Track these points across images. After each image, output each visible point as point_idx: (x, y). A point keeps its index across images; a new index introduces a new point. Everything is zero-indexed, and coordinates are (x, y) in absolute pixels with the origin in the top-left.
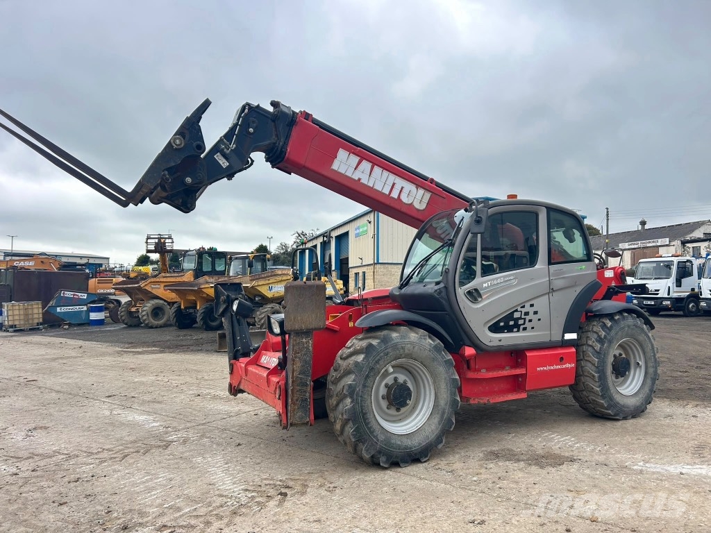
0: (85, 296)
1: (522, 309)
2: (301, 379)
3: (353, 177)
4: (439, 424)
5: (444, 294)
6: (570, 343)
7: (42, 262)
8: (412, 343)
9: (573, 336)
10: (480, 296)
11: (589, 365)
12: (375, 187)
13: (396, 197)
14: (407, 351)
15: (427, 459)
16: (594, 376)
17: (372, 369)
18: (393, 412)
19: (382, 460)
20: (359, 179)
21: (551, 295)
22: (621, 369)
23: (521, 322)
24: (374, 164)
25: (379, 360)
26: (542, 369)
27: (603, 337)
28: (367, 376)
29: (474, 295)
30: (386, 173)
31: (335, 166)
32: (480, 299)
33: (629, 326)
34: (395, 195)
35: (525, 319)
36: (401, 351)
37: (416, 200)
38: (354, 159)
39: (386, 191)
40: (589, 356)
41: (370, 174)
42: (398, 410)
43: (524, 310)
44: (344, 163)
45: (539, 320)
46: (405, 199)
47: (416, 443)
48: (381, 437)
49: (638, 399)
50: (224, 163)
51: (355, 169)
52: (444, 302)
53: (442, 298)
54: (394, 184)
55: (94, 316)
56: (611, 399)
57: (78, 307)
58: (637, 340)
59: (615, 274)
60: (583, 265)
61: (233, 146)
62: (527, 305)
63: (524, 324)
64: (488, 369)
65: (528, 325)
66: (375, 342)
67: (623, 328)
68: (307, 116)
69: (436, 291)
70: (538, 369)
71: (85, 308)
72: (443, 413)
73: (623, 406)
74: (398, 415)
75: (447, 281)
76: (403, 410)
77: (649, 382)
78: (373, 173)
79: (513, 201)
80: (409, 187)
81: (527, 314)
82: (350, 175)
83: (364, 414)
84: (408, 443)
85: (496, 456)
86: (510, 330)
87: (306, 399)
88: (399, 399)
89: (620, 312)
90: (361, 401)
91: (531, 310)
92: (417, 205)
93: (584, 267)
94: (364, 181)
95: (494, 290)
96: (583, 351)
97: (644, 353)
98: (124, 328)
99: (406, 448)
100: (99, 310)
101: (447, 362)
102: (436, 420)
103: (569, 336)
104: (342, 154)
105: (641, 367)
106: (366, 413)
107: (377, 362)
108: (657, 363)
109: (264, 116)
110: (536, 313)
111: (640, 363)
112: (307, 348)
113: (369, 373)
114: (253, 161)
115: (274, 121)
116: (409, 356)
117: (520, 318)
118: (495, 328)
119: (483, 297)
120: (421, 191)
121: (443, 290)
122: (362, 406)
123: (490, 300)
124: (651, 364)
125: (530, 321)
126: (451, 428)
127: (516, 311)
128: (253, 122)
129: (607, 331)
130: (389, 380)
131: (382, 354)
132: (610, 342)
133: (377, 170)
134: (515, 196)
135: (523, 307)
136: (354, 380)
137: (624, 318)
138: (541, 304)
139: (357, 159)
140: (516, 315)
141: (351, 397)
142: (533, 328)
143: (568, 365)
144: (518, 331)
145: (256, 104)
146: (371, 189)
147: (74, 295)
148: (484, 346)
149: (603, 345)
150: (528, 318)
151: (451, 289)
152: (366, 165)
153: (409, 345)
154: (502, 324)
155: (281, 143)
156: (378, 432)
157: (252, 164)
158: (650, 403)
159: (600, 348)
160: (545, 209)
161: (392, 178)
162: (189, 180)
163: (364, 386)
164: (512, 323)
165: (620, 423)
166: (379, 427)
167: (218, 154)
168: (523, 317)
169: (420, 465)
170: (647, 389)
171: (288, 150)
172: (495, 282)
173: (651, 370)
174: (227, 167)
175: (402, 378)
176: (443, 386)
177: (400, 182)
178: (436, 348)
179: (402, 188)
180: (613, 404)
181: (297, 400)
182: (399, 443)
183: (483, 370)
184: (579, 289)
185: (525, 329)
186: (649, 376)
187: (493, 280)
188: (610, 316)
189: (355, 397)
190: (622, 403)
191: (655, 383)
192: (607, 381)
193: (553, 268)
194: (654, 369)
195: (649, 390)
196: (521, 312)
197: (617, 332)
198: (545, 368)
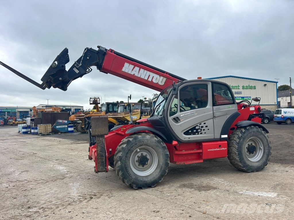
0: (66, 122)
1: (200, 125)
2: (101, 154)
3: (131, 73)
4: (160, 172)
5: (163, 120)
6: (224, 139)
7: (55, 109)
8: (147, 140)
9: (226, 136)
10: (179, 120)
11: (234, 148)
12: (141, 77)
13: (151, 81)
14: (145, 143)
15: (154, 186)
16: (236, 153)
17: (129, 150)
18: (141, 167)
19: (134, 186)
20: (134, 74)
21: (214, 119)
22: (252, 150)
24: (140, 68)
25: (133, 146)
26: (210, 150)
27: (240, 136)
28: (127, 153)
29: (177, 120)
30: (146, 71)
31: (123, 70)
32: (179, 121)
33: (254, 132)
34: (150, 80)
35: (201, 129)
36: (143, 143)
37: (159, 81)
38: (132, 66)
39: (146, 78)
40: (234, 145)
41: (139, 72)
42: (143, 166)
43: (201, 126)
44: (127, 68)
45: (208, 129)
46: (154, 81)
47: (149, 180)
48: (134, 177)
49: (259, 163)
50: (77, 71)
51: (132, 70)
52: (163, 123)
53: (162, 121)
54: (149, 76)
55: (70, 129)
56: (245, 163)
57: (64, 126)
58: (259, 138)
59: (255, 109)
60: (230, 106)
61: (80, 65)
62: (202, 123)
64: (186, 150)
65: (202, 131)
66: (131, 139)
67: (251, 133)
68: (112, 51)
69: (160, 118)
70: (208, 150)
71: (66, 126)
72: (162, 168)
73: (251, 166)
74: (143, 168)
75: (164, 114)
76: (145, 166)
77: (265, 156)
78: (140, 72)
79: (200, 80)
80: (156, 76)
81: (202, 127)
82: (130, 73)
83: (126, 168)
84: (146, 179)
85: (184, 186)
86: (194, 134)
87: (103, 162)
88: (143, 162)
89: (250, 125)
90: (125, 162)
92: (160, 83)
93: (230, 107)
94: (136, 75)
95: (186, 117)
96: (232, 143)
97: (263, 144)
98: (80, 134)
99: (145, 181)
100: (71, 127)
101: (164, 147)
102: (158, 171)
103: (223, 136)
104: (126, 65)
105: (262, 149)
106: (127, 167)
107: (132, 147)
108: (270, 148)
109: (93, 52)
110: (206, 127)
111: (261, 148)
112: (102, 142)
113: (128, 152)
114: (92, 70)
115: (97, 54)
116: (145, 145)
117: (199, 129)
118: (186, 133)
119: (181, 120)
120: (162, 78)
121: (163, 118)
122: (125, 165)
123: (184, 122)
124: (266, 148)
125: (204, 130)
126: (165, 174)
127: (197, 126)
128: (89, 55)
129: (243, 134)
130: (139, 154)
131: (134, 144)
132: (244, 139)
133: (142, 70)
134: (201, 78)
135: (201, 124)
136: (122, 155)
137: (251, 128)
138: (210, 123)
139: (133, 66)
140: (197, 128)
141: (121, 161)
142: (205, 133)
143: (223, 149)
144: (198, 134)
145: (90, 48)
146: (140, 78)
147: (62, 121)
148: (181, 141)
149: (240, 140)
150: (203, 129)
151: (166, 118)
152: (137, 69)
153: (146, 141)
154: (190, 131)
155: (100, 62)
156: (132, 174)
157: (91, 71)
158: (266, 165)
159: (239, 141)
160: (211, 83)
161: (149, 73)
162: (60, 79)
163: (126, 157)
164: (195, 131)
165: (249, 174)
166: (133, 173)
167: (75, 68)
168: (200, 128)
169: (151, 189)
170: (264, 159)
171: (103, 65)
173: (267, 151)
174: (79, 73)
175: (145, 154)
176: (161, 157)
177: (152, 74)
178: (158, 142)
179: (153, 77)
180: (246, 165)
181: (100, 162)
182: (142, 179)
183: (184, 151)
184: (228, 116)
185: (201, 133)
186: (266, 154)
187: (186, 113)
188: (245, 127)
189: (122, 161)
190: (251, 165)
191: (269, 156)
192: (242, 156)
193: (215, 107)
194: (268, 150)
195: (266, 160)
196: (199, 126)
197: (248, 134)
198: (212, 150)
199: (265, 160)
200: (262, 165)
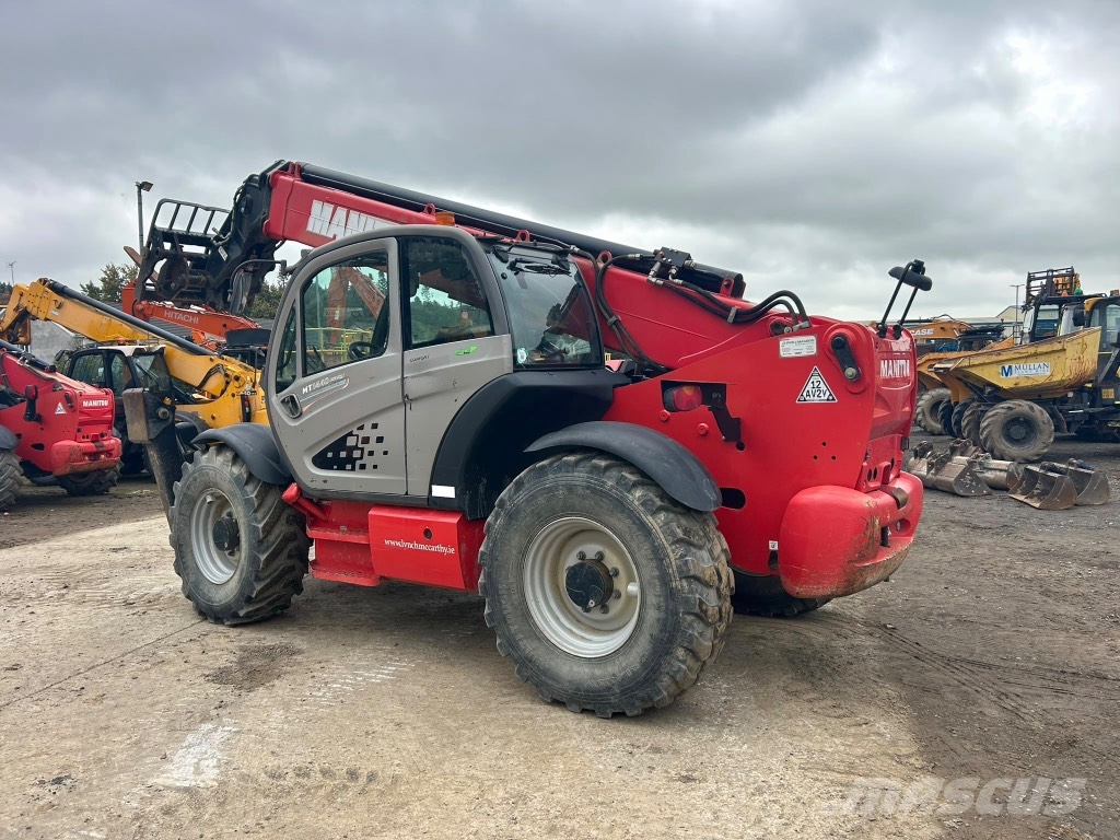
1: (358, 432)
6: (441, 506)
9: (445, 492)
10: (298, 408)
20: (336, 237)
21: (408, 407)
23: (356, 454)
26: (393, 543)
29: (291, 406)
31: (310, 226)
32: (298, 413)
33: (570, 488)
35: (362, 449)
38: (328, 210)
41: (347, 225)
43: (362, 434)
45: (385, 453)
51: (330, 223)
61: (230, 233)
62: (368, 425)
63: (361, 458)
64: (349, 527)
65: (367, 460)
70: (387, 542)
73: (545, 672)
78: (350, 223)
81: (366, 440)
82: (325, 235)
86: (342, 468)
91: (373, 434)
94: (340, 237)
95: (319, 398)
103: (439, 491)
104: (317, 207)
110: (380, 440)
117: (356, 448)
118: (321, 461)
119: (304, 409)
123: (312, 415)
125: (371, 453)
127: (351, 434)
133: (354, 215)
135: (361, 428)
138: (390, 424)
139: (331, 208)
140: (351, 442)
142: (375, 467)
143: (440, 548)
144: (353, 469)
150: (367, 448)
152: (342, 214)
154: (330, 455)
161: (372, 223)
164: (343, 454)
168: (360, 445)
172: (318, 385)
174: (227, 259)
183: (344, 528)
184: (463, 397)
185: (363, 467)
187: (315, 381)
191: (668, 652)
192: (500, 603)
193: (411, 354)
194: (662, 615)
195: (644, 665)
196: (358, 436)
197: (533, 497)
198: (398, 544)
199: (637, 666)
200: (609, 689)
